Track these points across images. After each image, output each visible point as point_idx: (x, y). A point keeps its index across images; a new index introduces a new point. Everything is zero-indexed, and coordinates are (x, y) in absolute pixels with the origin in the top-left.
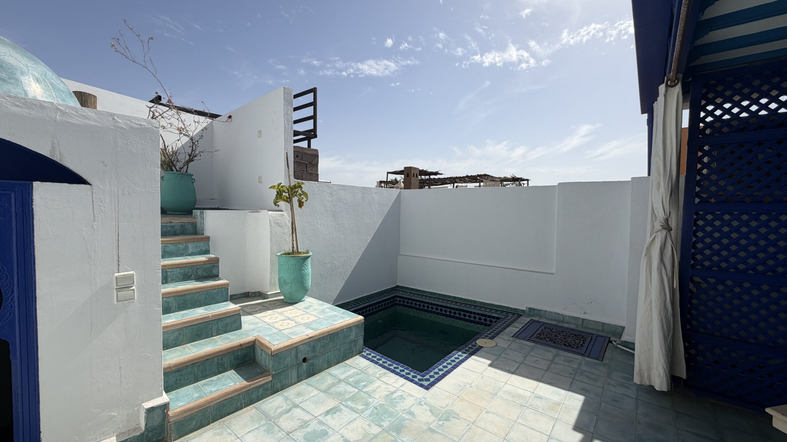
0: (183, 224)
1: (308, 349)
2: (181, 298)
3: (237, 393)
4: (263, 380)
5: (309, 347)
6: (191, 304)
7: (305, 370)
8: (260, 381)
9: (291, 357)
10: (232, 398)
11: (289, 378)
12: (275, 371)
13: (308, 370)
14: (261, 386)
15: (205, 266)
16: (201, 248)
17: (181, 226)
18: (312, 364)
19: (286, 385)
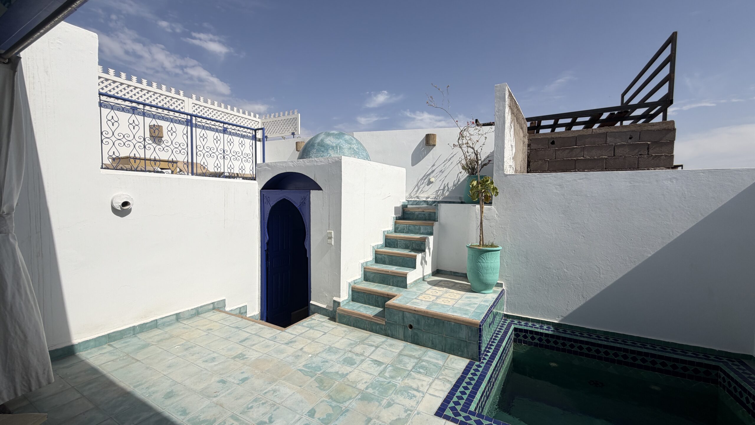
0: (430, 213)
1: (413, 319)
2: (390, 257)
3: (365, 319)
4: (380, 321)
5: (414, 317)
6: (395, 263)
7: (410, 335)
8: (378, 320)
9: (399, 317)
10: (362, 319)
11: (398, 332)
12: (387, 320)
13: (412, 337)
14: (378, 324)
15: (417, 242)
16: (428, 230)
17: (429, 214)
18: (417, 334)
19: (394, 335)
